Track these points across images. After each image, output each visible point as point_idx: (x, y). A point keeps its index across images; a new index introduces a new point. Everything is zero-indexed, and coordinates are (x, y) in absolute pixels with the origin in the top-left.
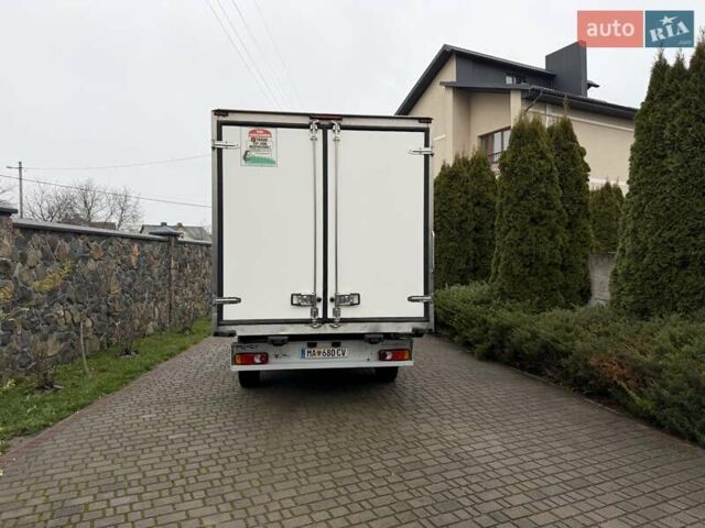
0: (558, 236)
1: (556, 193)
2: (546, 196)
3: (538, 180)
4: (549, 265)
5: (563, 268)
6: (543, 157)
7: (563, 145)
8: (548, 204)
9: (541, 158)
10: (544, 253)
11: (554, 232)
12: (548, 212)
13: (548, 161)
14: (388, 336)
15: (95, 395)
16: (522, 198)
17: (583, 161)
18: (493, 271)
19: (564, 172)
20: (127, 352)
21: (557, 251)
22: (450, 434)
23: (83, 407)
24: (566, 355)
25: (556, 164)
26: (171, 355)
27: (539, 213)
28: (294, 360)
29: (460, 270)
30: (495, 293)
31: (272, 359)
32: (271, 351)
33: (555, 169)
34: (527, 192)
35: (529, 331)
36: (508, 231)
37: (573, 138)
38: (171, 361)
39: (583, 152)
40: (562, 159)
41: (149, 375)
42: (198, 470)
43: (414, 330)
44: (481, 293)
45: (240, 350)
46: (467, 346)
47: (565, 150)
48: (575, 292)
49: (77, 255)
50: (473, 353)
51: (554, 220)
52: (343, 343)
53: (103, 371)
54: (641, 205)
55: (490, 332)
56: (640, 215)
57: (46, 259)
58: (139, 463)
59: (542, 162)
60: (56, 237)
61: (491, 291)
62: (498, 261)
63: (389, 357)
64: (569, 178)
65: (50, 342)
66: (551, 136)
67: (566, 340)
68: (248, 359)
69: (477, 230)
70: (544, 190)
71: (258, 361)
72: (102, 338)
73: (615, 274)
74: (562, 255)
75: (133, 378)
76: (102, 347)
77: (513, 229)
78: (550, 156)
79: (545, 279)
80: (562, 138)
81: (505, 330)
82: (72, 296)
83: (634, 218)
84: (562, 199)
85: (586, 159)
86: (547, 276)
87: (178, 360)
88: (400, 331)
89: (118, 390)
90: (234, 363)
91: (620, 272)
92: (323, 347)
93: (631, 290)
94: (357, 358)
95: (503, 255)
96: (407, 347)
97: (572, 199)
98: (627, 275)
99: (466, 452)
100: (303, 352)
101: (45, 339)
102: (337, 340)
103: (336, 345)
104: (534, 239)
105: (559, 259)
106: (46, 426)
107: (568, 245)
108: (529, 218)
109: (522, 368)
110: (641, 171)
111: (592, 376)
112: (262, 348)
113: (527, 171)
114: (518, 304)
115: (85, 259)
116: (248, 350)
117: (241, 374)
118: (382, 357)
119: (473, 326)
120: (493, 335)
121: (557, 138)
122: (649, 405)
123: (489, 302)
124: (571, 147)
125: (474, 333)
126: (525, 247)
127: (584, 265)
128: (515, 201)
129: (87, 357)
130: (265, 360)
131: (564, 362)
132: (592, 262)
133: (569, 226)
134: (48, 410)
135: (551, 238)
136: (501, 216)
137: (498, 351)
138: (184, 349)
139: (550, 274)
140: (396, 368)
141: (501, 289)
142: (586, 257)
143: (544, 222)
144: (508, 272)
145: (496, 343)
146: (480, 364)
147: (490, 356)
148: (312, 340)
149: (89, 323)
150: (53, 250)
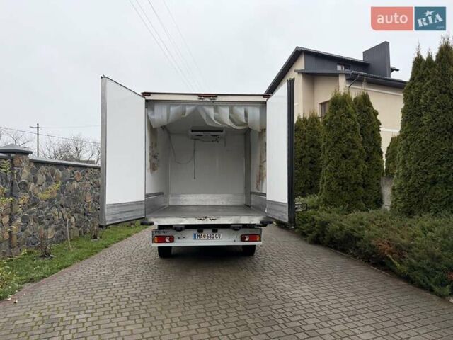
0: (359, 166)
1: (358, 139)
2: (352, 141)
3: (347, 131)
4: (355, 184)
5: (364, 186)
6: (350, 116)
7: (363, 109)
8: (353, 146)
9: (348, 117)
10: (351, 177)
11: (357, 163)
12: (353, 151)
13: (352, 118)
14: (245, 226)
15: (74, 261)
16: (336, 142)
17: (376, 119)
18: (321, 188)
19: (363, 126)
20: (95, 237)
21: (359, 175)
22: (280, 285)
23: (65, 267)
24: (359, 239)
25: (359, 121)
26: (121, 239)
27: (347, 151)
28: (189, 240)
29: (301, 188)
30: (321, 202)
31: (176, 240)
32: (176, 235)
33: (358, 124)
34: (339, 138)
35: (338, 225)
36: (328, 163)
37: (370, 105)
38: (120, 243)
39: (376, 113)
40: (363, 118)
41: (106, 251)
42: (127, 301)
43: (261, 222)
44: (313, 202)
45: (157, 234)
46: (303, 235)
47: (364, 111)
48: (372, 201)
49: (67, 178)
50: (306, 240)
51: (357, 156)
52: (220, 231)
53: (79, 248)
54: (407, 145)
55: (316, 226)
56: (407, 152)
57: (49, 181)
58: (94, 297)
59: (349, 120)
60: (54, 168)
61: (319, 201)
62: (323, 181)
63: (247, 239)
64: (367, 130)
65: (50, 230)
66: (356, 103)
67: (359, 230)
68: (161, 239)
69: (312, 162)
70: (350, 137)
71: (167, 240)
72: (80, 229)
73: (393, 189)
74: (363, 178)
75: (97, 252)
76: (80, 234)
77: (331, 162)
78: (354, 115)
79: (352, 193)
80: (362, 104)
81: (324, 224)
82: (63, 203)
83: (404, 154)
84: (363, 142)
85: (378, 117)
86: (353, 191)
87: (124, 242)
88: (252, 223)
89: (87, 258)
90: (154, 241)
91: (396, 188)
92: (207, 232)
93: (403, 199)
94: (228, 240)
95: (325, 178)
96: (259, 233)
97: (369, 142)
98: (400, 190)
99: (288, 295)
100: (195, 235)
101: (46, 228)
102: (215, 228)
103: (215, 231)
104: (344, 167)
105: (361, 180)
106: (44, 277)
107: (367, 171)
108: (341, 155)
109: (335, 248)
110: (407, 124)
111: (374, 252)
112: (170, 233)
113: (339, 125)
114: (335, 208)
115: (71, 181)
116: (162, 234)
117: (160, 248)
118: (243, 239)
119: (307, 222)
120: (318, 228)
121: (360, 105)
122: (405, 269)
123: (317, 207)
124: (368, 110)
125: (307, 227)
126: (338, 173)
127: (378, 184)
128: (332, 143)
129: (71, 240)
130: (172, 240)
131: (359, 244)
132: (383, 182)
133: (368, 159)
134: (46, 269)
135: (356, 167)
136: (324, 154)
137: (321, 238)
138: (129, 236)
139: (356, 190)
140: (254, 246)
141: (325, 199)
142: (379, 179)
143: (351, 157)
144: (329, 188)
145: (320, 233)
146: (310, 246)
147: (316, 241)
148: (200, 228)
149: (73, 220)
150: (52, 175)
